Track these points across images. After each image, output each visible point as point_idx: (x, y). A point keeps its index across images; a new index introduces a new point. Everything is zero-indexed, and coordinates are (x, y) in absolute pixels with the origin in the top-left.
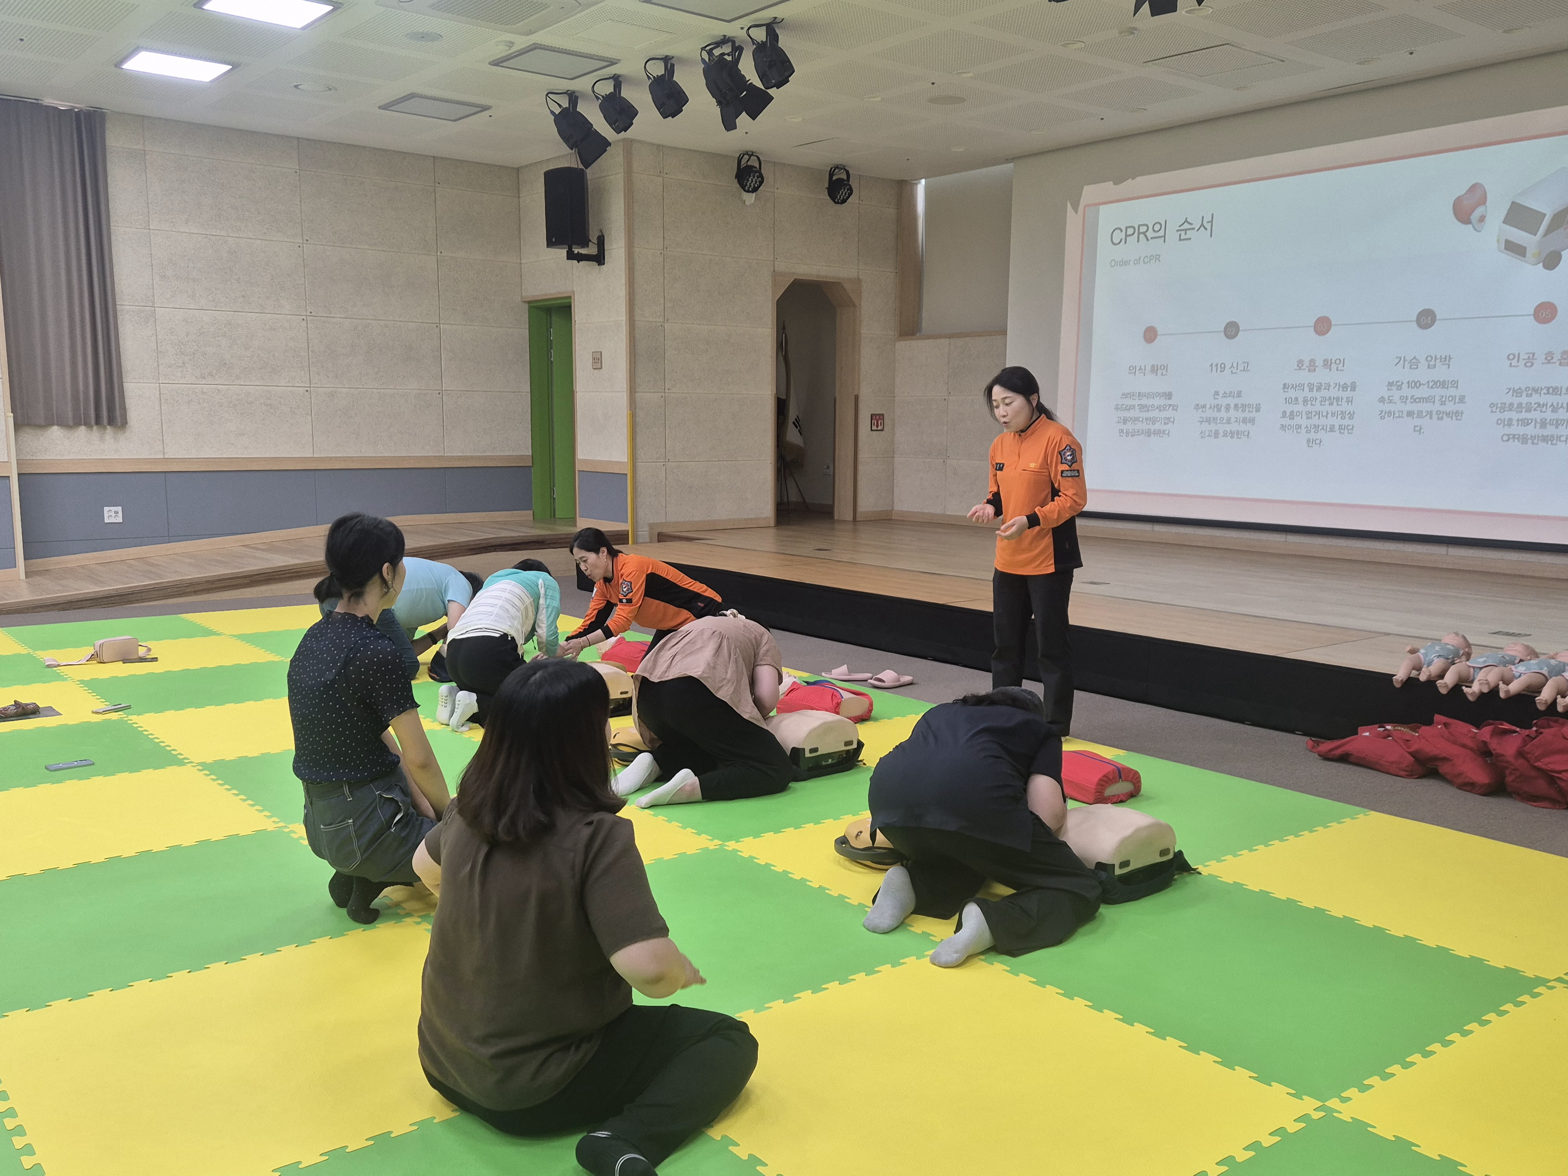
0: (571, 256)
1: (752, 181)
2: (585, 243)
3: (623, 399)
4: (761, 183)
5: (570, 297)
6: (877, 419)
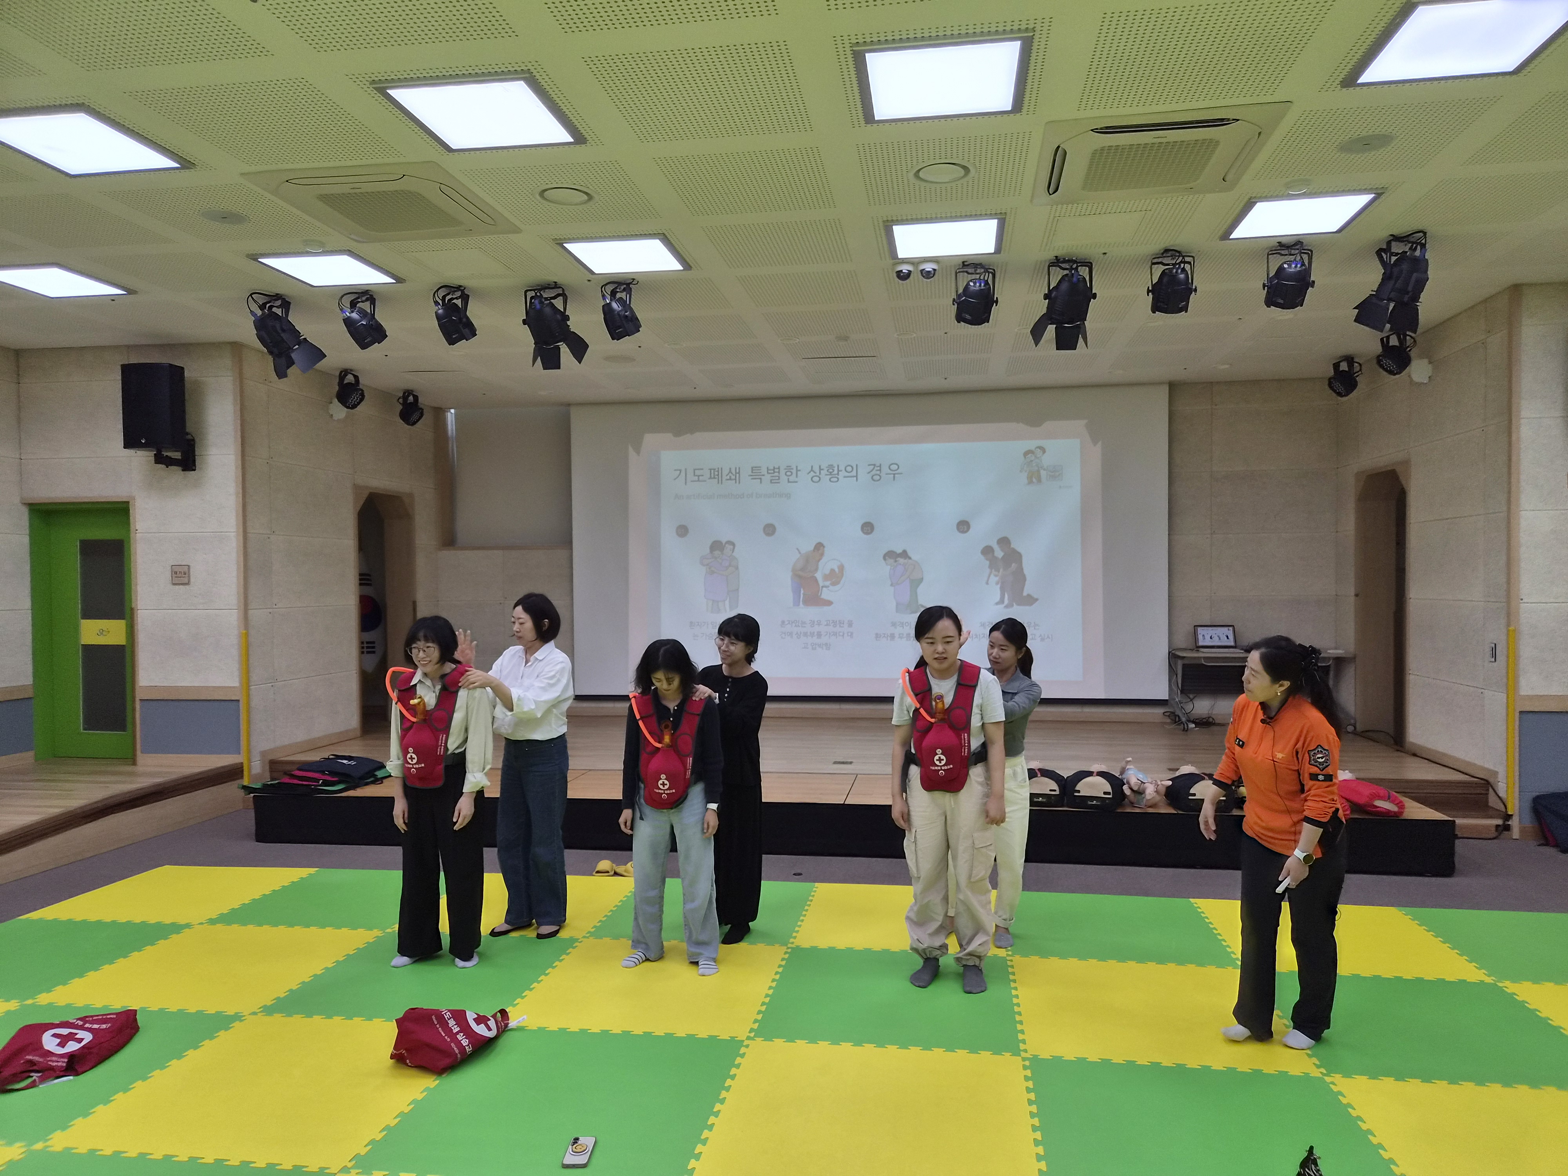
0: (159, 459)
1: (354, 397)
2: (177, 449)
3: (232, 616)
4: (359, 401)
5: (131, 503)
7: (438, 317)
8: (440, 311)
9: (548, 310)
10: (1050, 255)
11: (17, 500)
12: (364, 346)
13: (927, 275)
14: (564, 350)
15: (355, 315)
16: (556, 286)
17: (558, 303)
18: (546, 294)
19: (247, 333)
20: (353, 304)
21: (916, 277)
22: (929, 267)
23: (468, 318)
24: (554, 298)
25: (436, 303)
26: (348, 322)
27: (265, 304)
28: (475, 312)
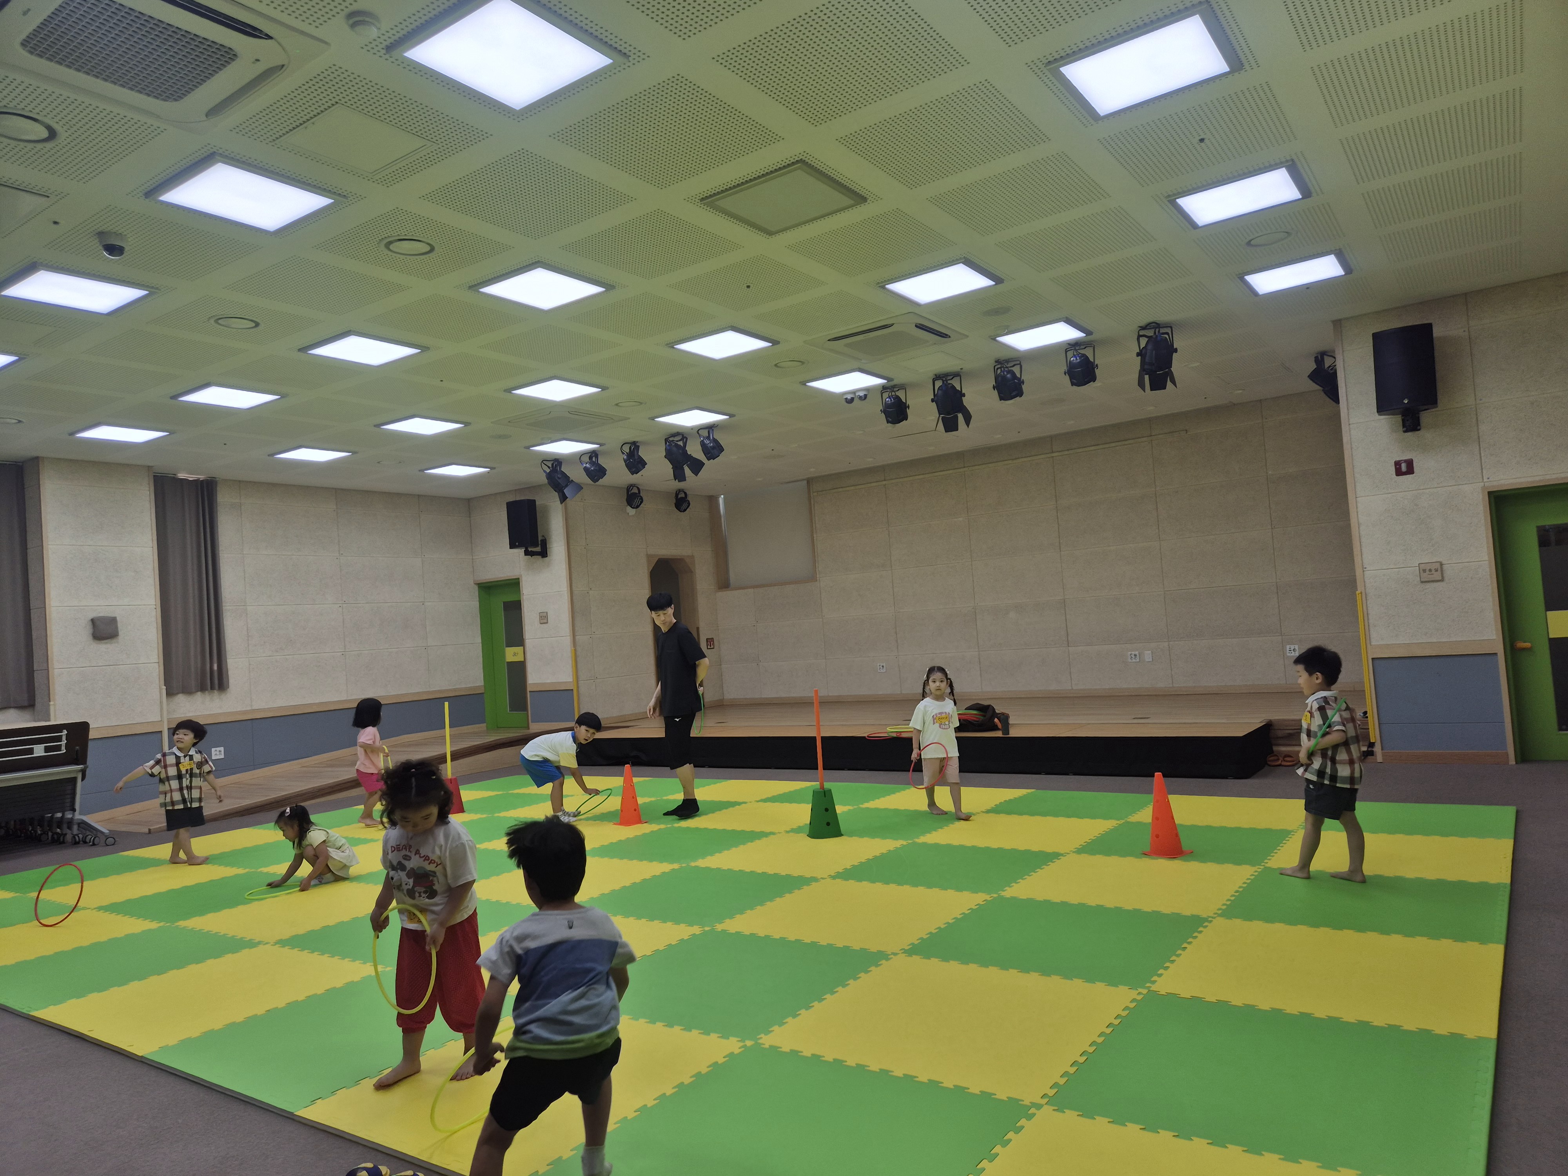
0: (527, 553)
1: (637, 501)
2: (536, 546)
3: (566, 641)
4: (642, 502)
5: (518, 579)
6: (710, 641)
7: (625, 461)
8: (625, 457)
10: (931, 376)
11: (472, 582)
12: (595, 481)
13: (860, 398)
14: (686, 469)
15: (588, 465)
16: (678, 434)
17: (681, 443)
18: (676, 439)
19: (545, 480)
20: (590, 458)
21: (856, 401)
22: (862, 394)
23: (640, 457)
24: (680, 440)
25: (623, 453)
26: (586, 469)
27: (552, 464)
28: (643, 453)
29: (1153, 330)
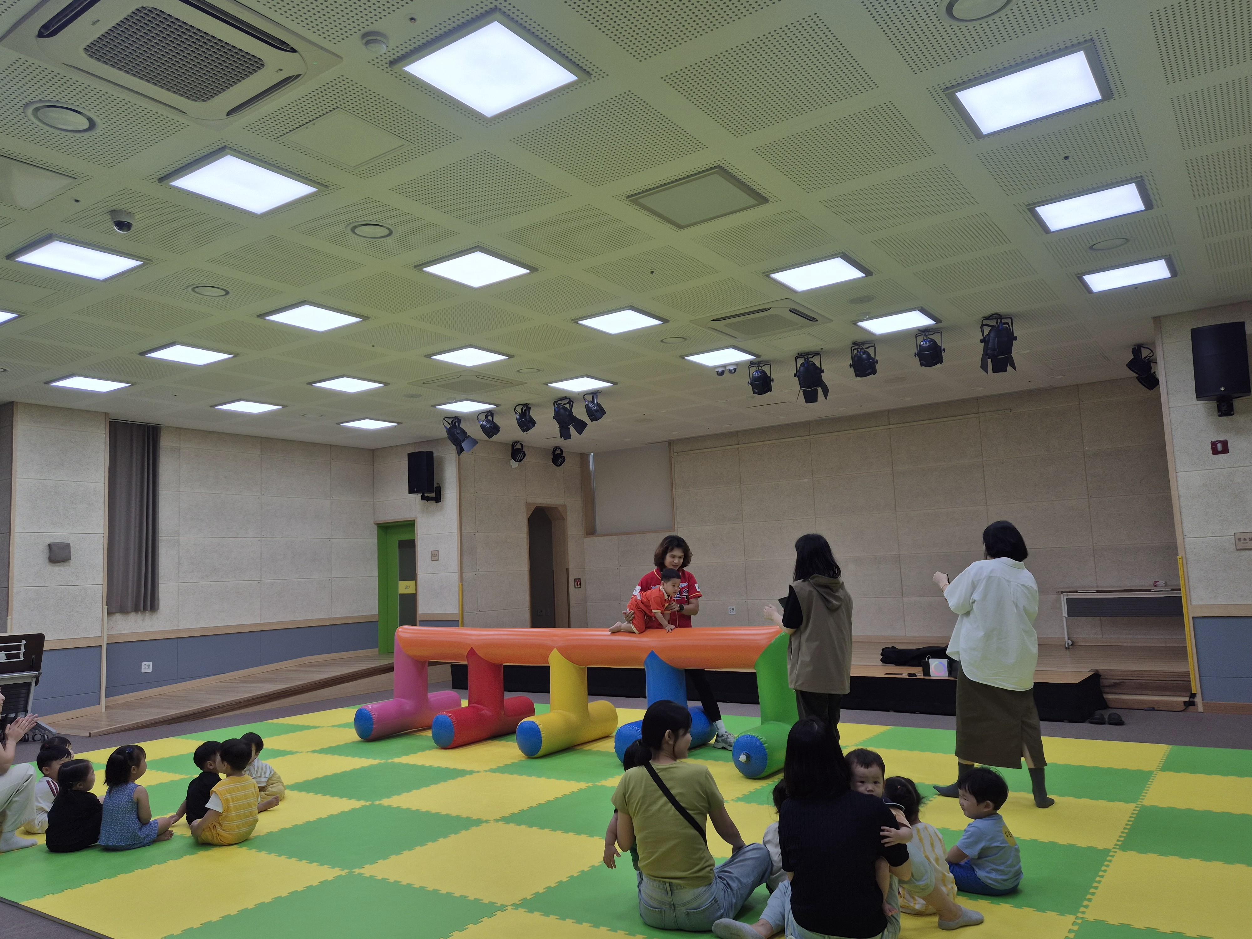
0: (423, 498)
1: (520, 456)
2: (431, 492)
3: (456, 576)
4: (524, 457)
5: (414, 520)
6: (577, 581)
7: (518, 420)
8: (518, 416)
9: (562, 411)
10: (795, 352)
11: (372, 522)
12: (490, 437)
13: (731, 371)
14: (572, 428)
15: (484, 423)
16: (565, 398)
17: (568, 406)
18: (563, 402)
19: (445, 435)
20: (486, 417)
21: (726, 374)
22: (733, 367)
23: (531, 417)
24: (567, 404)
25: (516, 413)
26: (482, 426)
27: (452, 421)
28: (534, 414)
29: (995, 321)
